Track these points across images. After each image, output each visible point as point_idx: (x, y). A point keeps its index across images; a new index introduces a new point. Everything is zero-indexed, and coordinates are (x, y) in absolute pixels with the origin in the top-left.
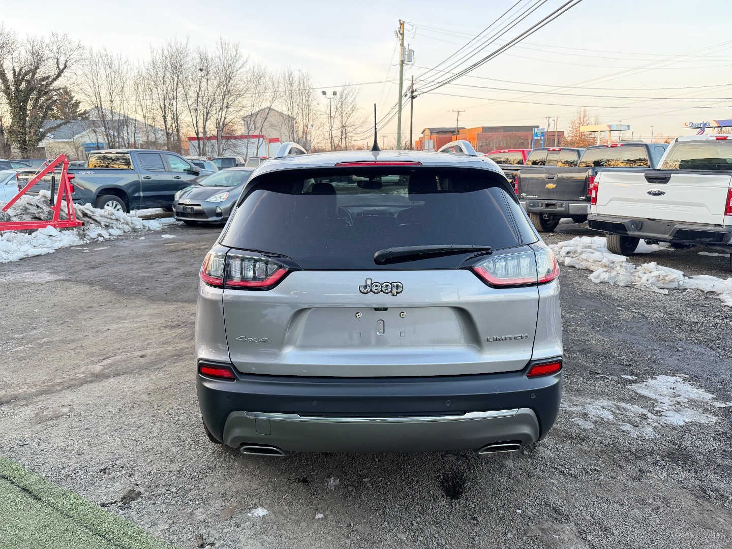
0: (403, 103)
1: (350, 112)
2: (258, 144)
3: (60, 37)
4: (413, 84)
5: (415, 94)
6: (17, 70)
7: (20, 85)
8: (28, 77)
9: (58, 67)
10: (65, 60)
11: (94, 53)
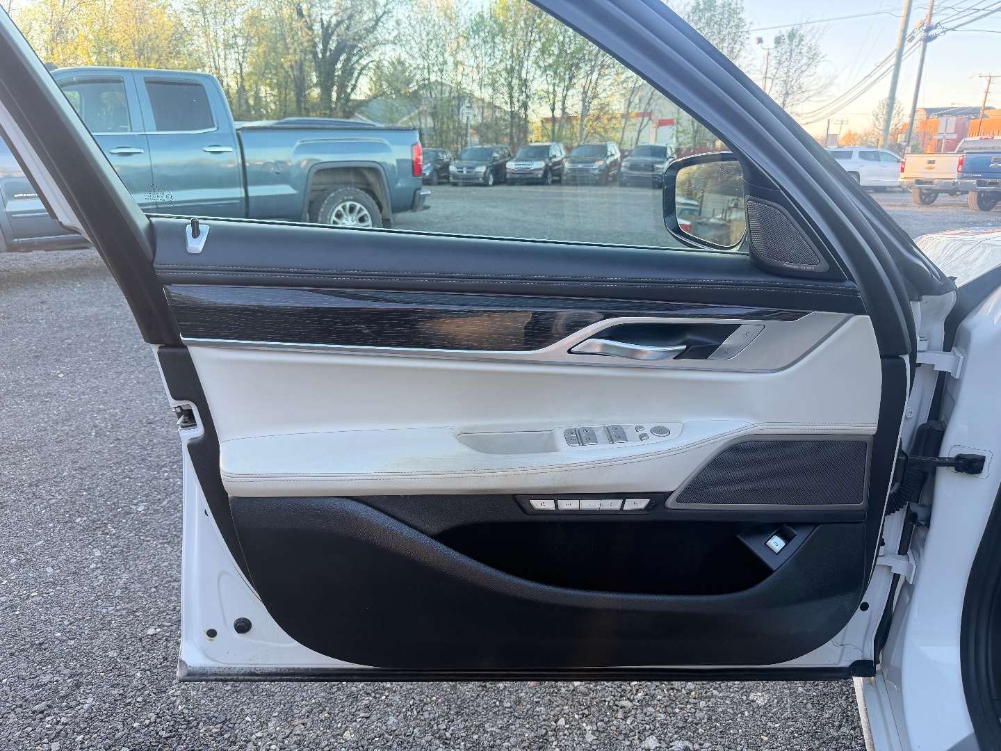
0: (906, 49)
1: (804, 68)
2: (641, 124)
4: (931, 15)
5: (931, 33)
7: (329, 42)
8: (338, 31)
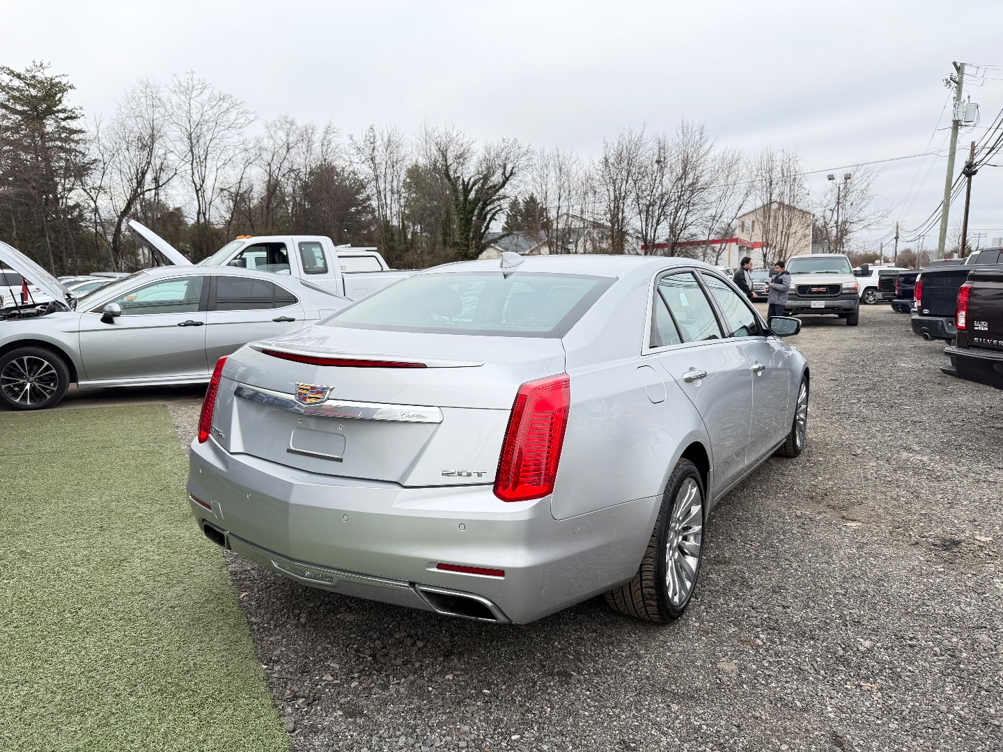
3: (510, 142)
4: (972, 155)
6: (466, 180)
7: (468, 196)
8: (476, 187)
9: (504, 173)
10: (512, 166)
11: (546, 154)
